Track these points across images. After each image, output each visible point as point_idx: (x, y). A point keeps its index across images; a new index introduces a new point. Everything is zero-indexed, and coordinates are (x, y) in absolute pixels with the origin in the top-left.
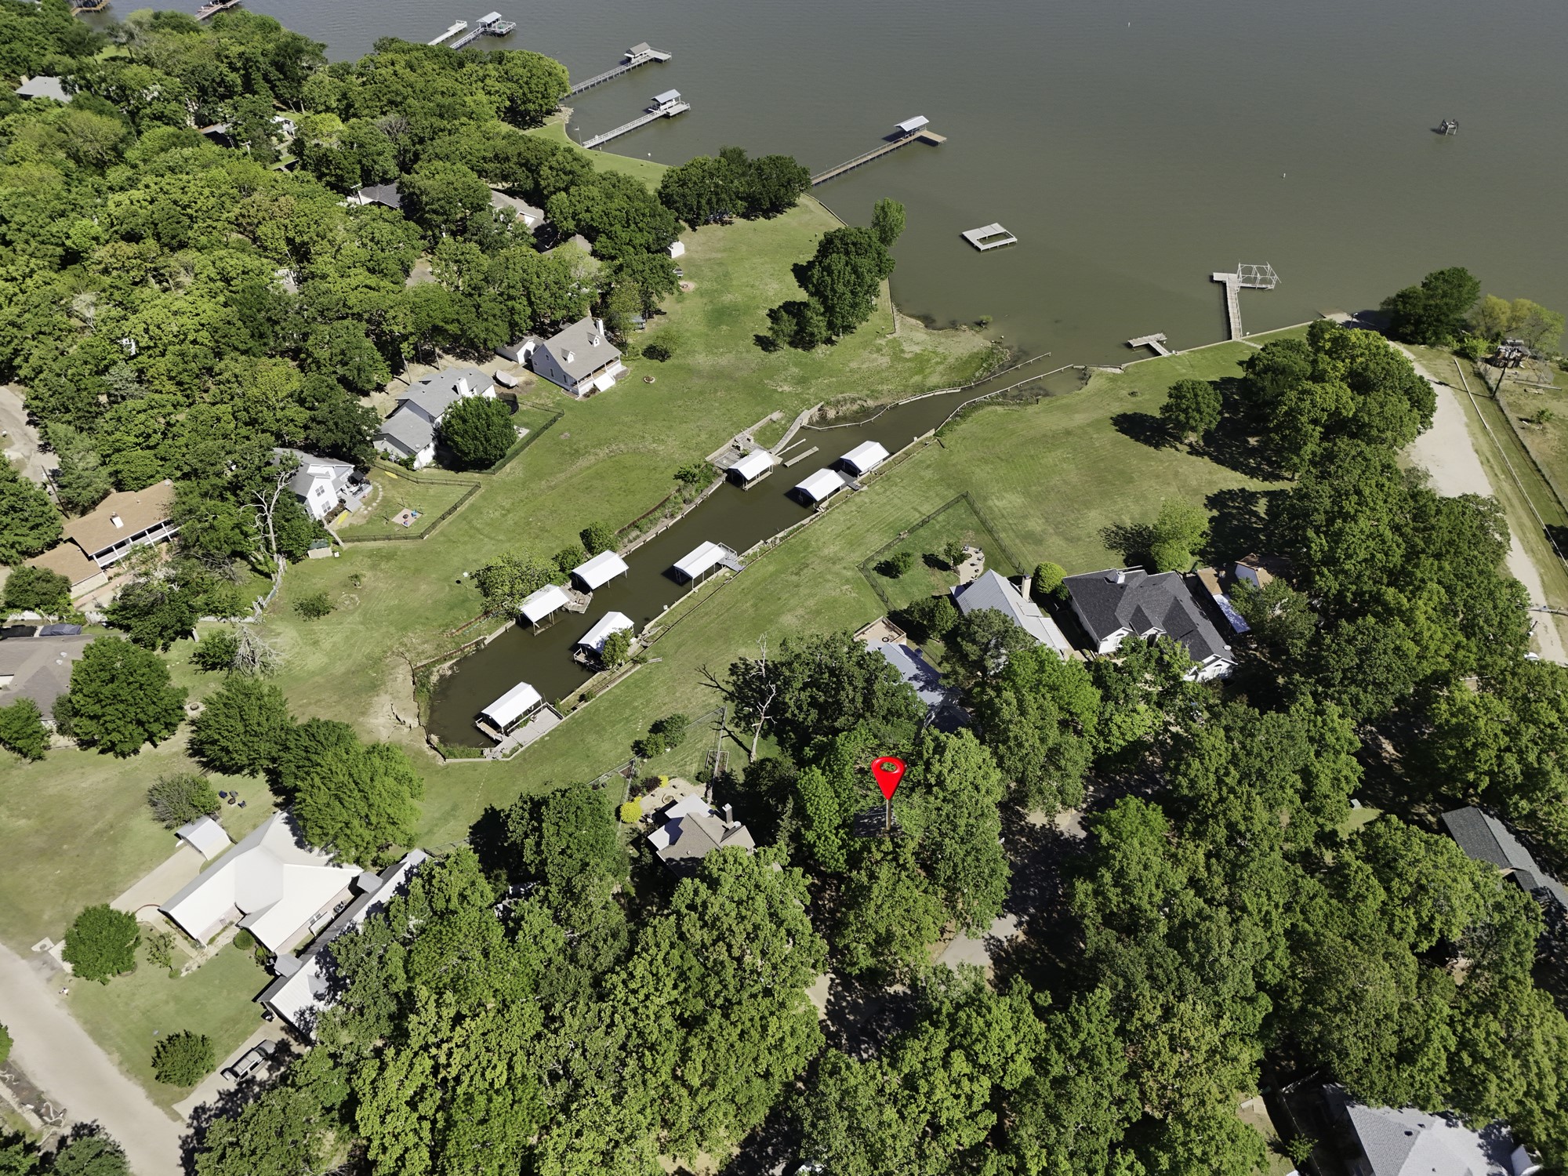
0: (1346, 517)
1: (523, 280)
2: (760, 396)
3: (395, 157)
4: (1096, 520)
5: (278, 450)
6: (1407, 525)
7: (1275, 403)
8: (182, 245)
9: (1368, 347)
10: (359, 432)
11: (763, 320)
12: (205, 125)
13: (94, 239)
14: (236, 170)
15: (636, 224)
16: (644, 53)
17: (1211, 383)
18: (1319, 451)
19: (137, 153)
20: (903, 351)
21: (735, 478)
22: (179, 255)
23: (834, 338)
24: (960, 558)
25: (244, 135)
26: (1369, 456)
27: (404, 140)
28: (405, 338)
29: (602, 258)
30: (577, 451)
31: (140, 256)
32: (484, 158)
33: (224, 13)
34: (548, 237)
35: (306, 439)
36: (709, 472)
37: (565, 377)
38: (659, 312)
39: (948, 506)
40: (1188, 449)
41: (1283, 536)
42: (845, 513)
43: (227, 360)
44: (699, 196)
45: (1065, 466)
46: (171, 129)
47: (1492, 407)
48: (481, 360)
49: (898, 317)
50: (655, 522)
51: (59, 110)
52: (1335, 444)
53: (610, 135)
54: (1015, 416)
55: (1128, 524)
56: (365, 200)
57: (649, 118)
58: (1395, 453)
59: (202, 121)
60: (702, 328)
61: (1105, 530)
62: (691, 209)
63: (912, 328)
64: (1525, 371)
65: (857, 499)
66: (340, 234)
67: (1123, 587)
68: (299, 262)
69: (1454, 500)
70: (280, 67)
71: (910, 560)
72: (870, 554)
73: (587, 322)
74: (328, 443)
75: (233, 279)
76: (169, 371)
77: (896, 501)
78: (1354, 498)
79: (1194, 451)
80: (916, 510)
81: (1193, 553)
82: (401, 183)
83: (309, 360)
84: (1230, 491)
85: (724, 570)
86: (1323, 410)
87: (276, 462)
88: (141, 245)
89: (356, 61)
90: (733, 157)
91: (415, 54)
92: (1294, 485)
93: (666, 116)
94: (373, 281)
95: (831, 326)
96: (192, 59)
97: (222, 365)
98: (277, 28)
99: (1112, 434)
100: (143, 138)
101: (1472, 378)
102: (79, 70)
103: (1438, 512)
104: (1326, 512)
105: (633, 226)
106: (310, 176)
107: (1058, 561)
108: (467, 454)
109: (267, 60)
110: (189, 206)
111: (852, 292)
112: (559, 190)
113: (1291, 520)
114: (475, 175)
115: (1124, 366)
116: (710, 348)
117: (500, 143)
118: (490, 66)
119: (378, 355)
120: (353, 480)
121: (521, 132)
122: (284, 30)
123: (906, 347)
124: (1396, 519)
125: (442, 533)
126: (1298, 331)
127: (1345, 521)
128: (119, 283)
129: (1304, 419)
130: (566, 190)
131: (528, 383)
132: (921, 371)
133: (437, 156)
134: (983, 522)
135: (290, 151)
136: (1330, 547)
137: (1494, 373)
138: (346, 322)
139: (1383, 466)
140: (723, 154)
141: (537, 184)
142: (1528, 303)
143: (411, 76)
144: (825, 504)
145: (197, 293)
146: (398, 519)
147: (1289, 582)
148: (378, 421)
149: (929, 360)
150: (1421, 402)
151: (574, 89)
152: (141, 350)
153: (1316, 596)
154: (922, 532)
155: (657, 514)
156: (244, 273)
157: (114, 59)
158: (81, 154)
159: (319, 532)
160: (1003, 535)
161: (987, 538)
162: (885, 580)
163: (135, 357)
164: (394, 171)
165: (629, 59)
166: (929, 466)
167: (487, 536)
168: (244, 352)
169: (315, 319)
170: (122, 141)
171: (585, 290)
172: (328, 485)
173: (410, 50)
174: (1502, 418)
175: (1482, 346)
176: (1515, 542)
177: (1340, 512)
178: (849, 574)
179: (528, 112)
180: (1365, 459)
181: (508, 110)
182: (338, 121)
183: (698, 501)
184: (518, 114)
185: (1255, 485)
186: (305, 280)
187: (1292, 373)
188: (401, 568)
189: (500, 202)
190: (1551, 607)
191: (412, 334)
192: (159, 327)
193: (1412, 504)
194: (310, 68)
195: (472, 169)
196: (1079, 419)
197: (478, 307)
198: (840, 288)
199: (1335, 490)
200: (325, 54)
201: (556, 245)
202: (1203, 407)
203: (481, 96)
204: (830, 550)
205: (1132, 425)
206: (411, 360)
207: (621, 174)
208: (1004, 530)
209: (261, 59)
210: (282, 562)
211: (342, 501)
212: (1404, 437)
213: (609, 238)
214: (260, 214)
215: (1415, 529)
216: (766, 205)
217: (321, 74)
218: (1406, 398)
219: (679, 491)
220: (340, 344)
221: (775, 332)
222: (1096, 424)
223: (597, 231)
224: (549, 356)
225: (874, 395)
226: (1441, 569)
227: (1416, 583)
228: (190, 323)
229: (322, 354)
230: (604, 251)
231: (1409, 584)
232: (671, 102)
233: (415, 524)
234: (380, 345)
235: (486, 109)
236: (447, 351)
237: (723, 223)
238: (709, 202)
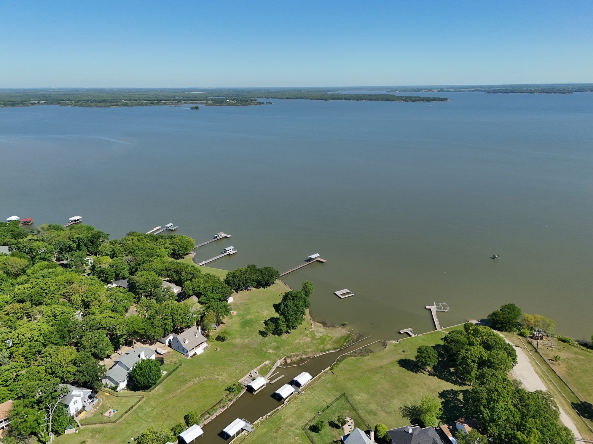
0: (495, 401)
1: (171, 313)
2: (261, 354)
3: (128, 270)
4: (397, 404)
5: (61, 385)
6: (518, 404)
7: (457, 354)
8: (40, 304)
9: (486, 332)
10: (97, 376)
11: (262, 325)
12: (59, 261)
13: (6, 302)
14: (67, 276)
15: (216, 291)
16: (222, 235)
17: (432, 347)
18: (478, 373)
19: (31, 271)
20: (315, 336)
21: (250, 389)
22: (38, 307)
23: (289, 331)
24: (344, 423)
25: (73, 264)
26: (497, 375)
27: (133, 264)
28: (122, 336)
29: (202, 303)
30: (186, 380)
31: (23, 308)
32: (161, 270)
33: (75, 225)
34: (182, 296)
35: (74, 379)
36: (239, 387)
37: (184, 349)
38: (222, 323)
39: (337, 399)
40: (428, 373)
41: (472, 410)
42: (296, 404)
43: (48, 347)
44: (239, 281)
45: (382, 381)
46: (46, 263)
47: (538, 356)
48: (151, 344)
49: (313, 323)
50: (215, 411)
51: (6, 257)
52: (483, 371)
53: (208, 261)
54: (360, 361)
55: (410, 406)
56: (115, 285)
57: (223, 255)
58: (506, 374)
59: (58, 260)
60: (239, 329)
61: (401, 408)
62: (236, 285)
63: (318, 327)
64: (545, 341)
65: (301, 397)
66: (103, 298)
67: (411, 434)
68: (85, 308)
69: (533, 393)
70: (91, 242)
71: (324, 424)
72: (306, 422)
73: (194, 328)
74: (83, 381)
75: (57, 316)
76: (23, 353)
77: (316, 397)
78: (496, 393)
79: (430, 374)
80: (324, 401)
81: (437, 418)
82: (129, 279)
83: (81, 346)
84: (447, 391)
85: (245, 431)
86: (476, 357)
87: (59, 390)
88: (24, 304)
89: (119, 240)
90: (252, 268)
91: (141, 236)
92: (471, 387)
93: (229, 255)
94: (113, 315)
95: (288, 326)
96: (60, 239)
97: (45, 350)
98: (93, 229)
99: (398, 367)
100: (34, 266)
101: (527, 344)
102: (16, 244)
103: (529, 398)
104: (486, 399)
105: (214, 292)
106: (95, 277)
107: (384, 423)
108: (140, 383)
109: (87, 239)
110: (46, 290)
111: (295, 314)
112: (188, 280)
113: (473, 402)
114: (157, 276)
115: (399, 340)
116: (242, 336)
117: (168, 265)
118: (167, 240)
119: (110, 344)
120: (90, 397)
121: (176, 261)
122: (95, 230)
123: (317, 334)
124: (514, 401)
125: (125, 420)
126: (460, 326)
127: (494, 403)
128: (12, 319)
129: (469, 361)
130: (191, 280)
131: (168, 353)
132: (323, 343)
133: (144, 269)
134: (352, 406)
135: (90, 269)
136: (491, 414)
137: (535, 342)
138: (99, 331)
139: (503, 379)
140: (248, 267)
141: (180, 278)
142: (539, 316)
143: (138, 243)
144: (287, 400)
145: (42, 321)
146: (107, 414)
147: (478, 430)
148: (105, 371)
149: (325, 339)
150: (511, 354)
151: (197, 246)
152: (14, 344)
153: (490, 437)
154: (327, 411)
155: (217, 406)
156: (62, 313)
157: (30, 240)
158: (9, 272)
159: (71, 421)
160: (360, 412)
161: (354, 413)
162: (313, 434)
163: (11, 347)
164: (127, 274)
165: (217, 237)
166: (328, 382)
167: (144, 420)
168: (55, 344)
169: (87, 330)
170: (26, 267)
171: (195, 316)
172: (79, 399)
173: (139, 235)
174: (542, 359)
175: (528, 332)
176: (561, 410)
177: (491, 399)
178: (298, 431)
179: (179, 254)
180: (496, 376)
181: (172, 253)
182: (110, 259)
183: (235, 400)
184: (175, 255)
185: (456, 388)
186: (86, 315)
187: (461, 342)
188: (105, 437)
189: (165, 285)
190: (584, 439)
191: (125, 334)
192: (23, 335)
193: (518, 395)
194: (102, 242)
195: (157, 274)
196: (385, 362)
197: (152, 323)
198: (291, 312)
199: (487, 389)
200: (109, 237)
201: (185, 299)
202: (431, 356)
203: (163, 249)
204: (289, 421)
205: (405, 364)
206: (123, 345)
207: (211, 274)
208: (361, 409)
209: (85, 239)
210: (52, 436)
211: (84, 407)
212: (508, 368)
213: (205, 296)
214: (74, 292)
215: (522, 406)
216: (264, 283)
217: (106, 244)
218: (505, 352)
219: (227, 396)
220: (95, 339)
221: (267, 329)
222: (391, 363)
223: (201, 294)
224: (178, 341)
225: (305, 353)
226: (536, 423)
227: (528, 429)
228: (35, 333)
229: (87, 344)
230: (203, 301)
231: (526, 430)
232: (231, 250)
233: (114, 416)
234: (111, 340)
235: (164, 253)
236: (138, 341)
237: (248, 290)
238: (243, 283)
